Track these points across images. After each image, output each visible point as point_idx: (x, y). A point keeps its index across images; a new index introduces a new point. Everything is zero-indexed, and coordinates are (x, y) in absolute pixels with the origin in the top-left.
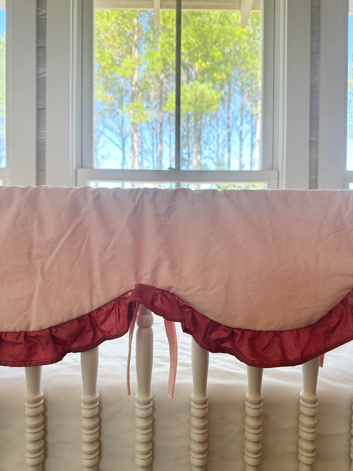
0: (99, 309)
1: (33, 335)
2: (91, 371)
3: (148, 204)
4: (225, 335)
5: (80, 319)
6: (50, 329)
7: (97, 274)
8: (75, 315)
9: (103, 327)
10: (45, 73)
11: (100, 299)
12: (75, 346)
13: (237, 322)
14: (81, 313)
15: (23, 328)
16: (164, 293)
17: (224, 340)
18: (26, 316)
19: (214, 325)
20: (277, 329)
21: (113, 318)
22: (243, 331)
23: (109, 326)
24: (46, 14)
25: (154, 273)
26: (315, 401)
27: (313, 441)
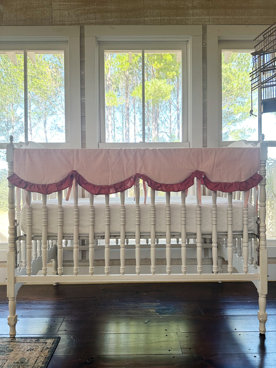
0: (126, 180)
1: (110, 186)
3: (138, 152)
4: (159, 185)
5: (121, 182)
6: (114, 184)
7: (125, 171)
8: (120, 182)
9: (127, 185)
10: (85, 100)
11: (126, 177)
12: (120, 190)
13: (162, 182)
14: (121, 181)
15: (107, 185)
16: (142, 175)
17: (159, 187)
18: (108, 181)
19: (156, 183)
20: (172, 184)
21: (130, 182)
22: (163, 184)
23: (129, 185)
24: (84, 74)
25: (140, 170)
26: (185, 206)
27: (185, 217)
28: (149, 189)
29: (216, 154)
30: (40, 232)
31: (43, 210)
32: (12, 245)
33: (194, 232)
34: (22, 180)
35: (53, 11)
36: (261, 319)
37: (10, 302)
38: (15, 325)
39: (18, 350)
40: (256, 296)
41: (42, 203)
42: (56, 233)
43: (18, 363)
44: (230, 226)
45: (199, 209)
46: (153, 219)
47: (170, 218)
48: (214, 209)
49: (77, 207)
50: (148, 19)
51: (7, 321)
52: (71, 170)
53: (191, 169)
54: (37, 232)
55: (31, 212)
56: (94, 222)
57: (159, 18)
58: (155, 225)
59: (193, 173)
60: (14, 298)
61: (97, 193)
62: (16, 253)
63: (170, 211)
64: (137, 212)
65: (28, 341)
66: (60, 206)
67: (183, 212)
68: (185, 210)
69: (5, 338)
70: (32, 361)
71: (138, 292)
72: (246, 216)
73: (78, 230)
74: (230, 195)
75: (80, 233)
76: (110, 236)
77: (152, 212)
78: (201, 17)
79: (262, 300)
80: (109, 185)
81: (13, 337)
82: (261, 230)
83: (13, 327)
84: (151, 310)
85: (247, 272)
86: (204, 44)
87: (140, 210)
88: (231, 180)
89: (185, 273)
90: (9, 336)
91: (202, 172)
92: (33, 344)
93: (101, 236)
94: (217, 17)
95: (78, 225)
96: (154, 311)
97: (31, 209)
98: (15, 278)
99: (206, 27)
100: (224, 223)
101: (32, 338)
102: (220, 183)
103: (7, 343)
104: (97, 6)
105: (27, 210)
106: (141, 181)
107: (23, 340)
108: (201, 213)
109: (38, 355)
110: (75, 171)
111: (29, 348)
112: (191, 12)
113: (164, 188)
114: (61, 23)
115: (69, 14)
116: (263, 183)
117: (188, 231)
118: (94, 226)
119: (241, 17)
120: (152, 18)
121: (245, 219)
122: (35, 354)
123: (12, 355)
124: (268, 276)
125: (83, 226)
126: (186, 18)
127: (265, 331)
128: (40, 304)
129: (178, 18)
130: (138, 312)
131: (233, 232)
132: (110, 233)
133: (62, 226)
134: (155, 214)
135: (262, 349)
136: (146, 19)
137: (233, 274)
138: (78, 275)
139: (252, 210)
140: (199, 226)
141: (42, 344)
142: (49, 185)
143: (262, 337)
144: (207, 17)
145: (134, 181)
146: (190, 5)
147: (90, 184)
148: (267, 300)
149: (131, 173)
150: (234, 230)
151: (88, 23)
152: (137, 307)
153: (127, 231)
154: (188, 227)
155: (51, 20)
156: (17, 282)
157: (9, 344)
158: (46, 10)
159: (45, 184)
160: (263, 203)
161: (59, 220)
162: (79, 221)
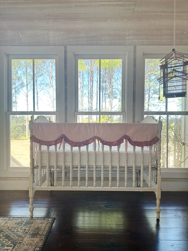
2: (87, 148)
3: (95, 125)
5: (87, 140)
6: (83, 141)
7: (89, 135)
9: (89, 142)
10: (67, 88)
11: (89, 138)
12: (86, 144)
15: (79, 142)
16: (97, 137)
17: (106, 143)
18: (80, 140)
19: (104, 141)
20: (112, 142)
21: (91, 140)
22: (108, 142)
23: (91, 141)
24: (67, 73)
25: (96, 134)
26: (119, 153)
27: (119, 159)
28: (101, 144)
29: (135, 127)
30: (45, 165)
31: (47, 154)
32: (32, 171)
33: (124, 166)
34: (37, 139)
35: (49, 37)
36: (157, 211)
37: (30, 199)
38: (33, 211)
39: (35, 223)
40: (155, 199)
41: (47, 150)
42: (53, 165)
43: (36, 229)
44: (142, 163)
45: (126, 154)
46: (102, 159)
47: (111, 159)
48: (134, 155)
49: (64, 152)
50: (103, 42)
51: (29, 209)
52: (61, 134)
53: (122, 134)
54: (44, 165)
55: (41, 154)
56: (73, 160)
57: (109, 41)
58: (104, 162)
59: (123, 136)
60: (32, 197)
61: (74, 146)
62: (34, 175)
63: (111, 155)
64: (95, 155)
65: (40, 219)
66: (56, 152)
67: (118, 156)
68: (119, 155)
69: (28, 217)
70: (43, 228)
71: (95, 196)
72: (150, 158)
73: (65, 164)
74: (142, 148)
75: (66, 165)
76: (81, 167)
77: (102, 156)
78: (133, 41)
79: (158, 202)
80: (81, 142)
81: (32, 217)
82: (158, 166)
83: (32, 212)
84: (102, 206)
85: (150, 187)
86: (135, 56)
87: (96, 154)
88: (143, 140)
89: (119, 187)
90: (30, 217)
91: (128, 136)
92: (42, 221)
93: (76, 167)
94: (143, 41)
95: (65, 162)
96: (103, 206)
97: (41, 153)
98: (33, 188)
99: (136, 46)
100: (139, 162)
101: (41, 218)
102: (137, 142)
103: (29, 220)
104: (74, 34)
105: (39, 154)
106: (97, 140)
107: (37, 218)
108: (127, 157)
109: (45, 226)
110: (64, 135)
111: (40, 222)
112: (127, 38)
113: (108, 144)
114: (54, 44)
115: (58, 39)
116: (159, 142)
117: (120, 166)
118: (72, 162)
119: (156, 41)
120: (105, 42)
121: (150, 160)
122: (44, 225)
123: (33, 225)
124: (161, 189)
125: (67, 162)
126: (125, 41)
127: (159, 218)
128: (43, 201)
129: (120, 41)
130: (95, 206)
131: (144, 166)
132: (81, 166)
133: (57, 162)
134: (104, 156)
135: (158, 225)
136: (102, 42)
137: (143, 188)
138: (64, 187)
139: (154, 155)
140: (126, 163)
141: (47, 221)
142: (51, 141)
143: (158, 220)
144: (137, 41)
145: (93, 140)
146: (127, 34)
147: (71, 141)
148: (160, 201)
149: (92, 136)
150: (144, 165)
151: (69, 44)
152: (94, 204)
153: (89, 165)
154: (120, 163)
155: (48, 43)
156: (34, 189)
157: (30, 220)
158: (46, 37)
159: (49, 141)
160: (159, 152)
161: (55, 159)
162: (65, 159)
